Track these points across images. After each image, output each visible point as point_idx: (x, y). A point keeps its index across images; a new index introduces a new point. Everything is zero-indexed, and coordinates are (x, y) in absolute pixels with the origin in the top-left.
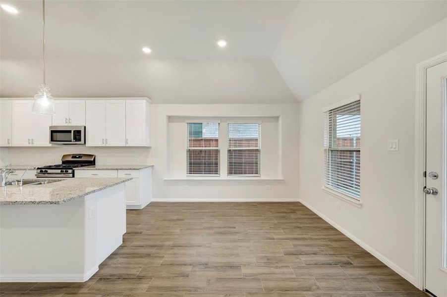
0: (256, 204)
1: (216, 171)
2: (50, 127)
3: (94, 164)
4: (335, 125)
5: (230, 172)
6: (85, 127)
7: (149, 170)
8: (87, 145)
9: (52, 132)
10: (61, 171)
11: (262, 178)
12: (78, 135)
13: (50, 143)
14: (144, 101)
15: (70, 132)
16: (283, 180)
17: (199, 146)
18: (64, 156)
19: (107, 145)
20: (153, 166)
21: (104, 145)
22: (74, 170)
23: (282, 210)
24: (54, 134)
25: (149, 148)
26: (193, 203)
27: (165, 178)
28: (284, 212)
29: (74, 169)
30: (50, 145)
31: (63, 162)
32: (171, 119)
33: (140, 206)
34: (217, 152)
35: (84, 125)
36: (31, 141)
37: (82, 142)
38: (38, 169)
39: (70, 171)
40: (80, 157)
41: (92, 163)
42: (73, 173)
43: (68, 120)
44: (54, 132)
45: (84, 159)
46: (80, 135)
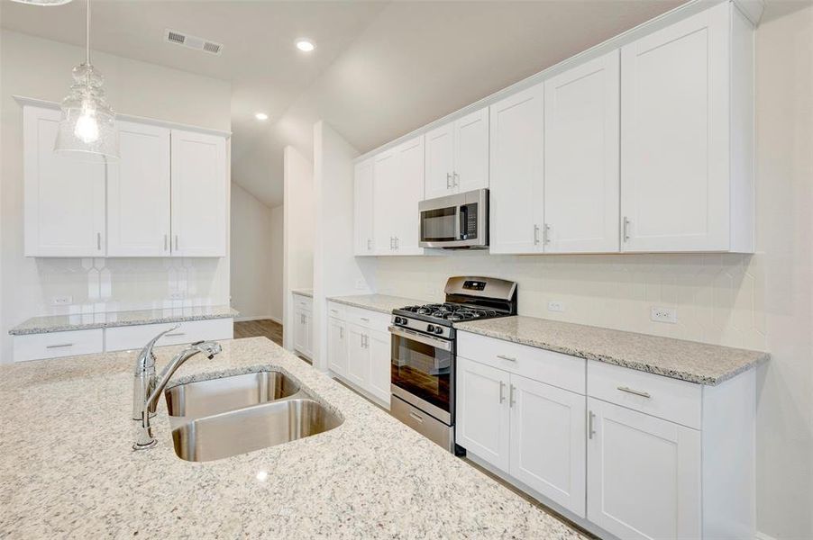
2: (421, 204)
3: (515, 313)
6: (488, 192)
8: (493, 249)
9: (424, 216)
10: (430, 329)
13: (420, 246)
15: (452, 211)
18: (452, 281)
21: (539, 250)
22: (456, 330)
24: (426, 221)
29: (456, 325)
30: (421, 251)
31: (449, 297)
35: (486, 187)
36: (394, 242)
37: (481, 241)
38: (395, 312)
39: (447, 332)
40: (481, 286)
41: (507, 308)
42: (454, 340)
43: (452, 178)
44: (426, 215)
45: (489, 292)
46: (475, 220)
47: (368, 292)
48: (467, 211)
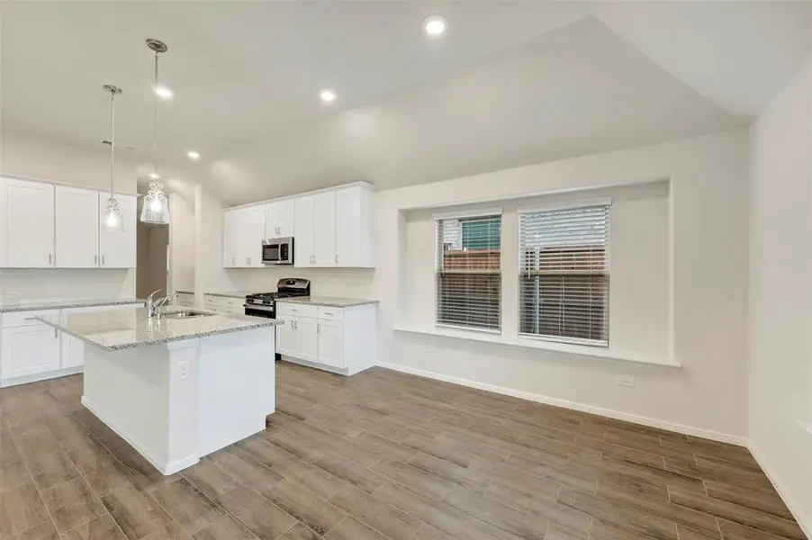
0: (576, 419)
1: (494, 322)
2: (263, 241)
3: (309, 294)
5: (527, 327)
6: (293, 239)
7: (371, 309)
8: (296, 264)
11: (613, 353)
12: (284, 251)
14: (359, 188)
15: (276, 246)
16: (680, 369)
17: (461, 267)
18: (282, 281)
19: (316, 266)
20: (378, 302)
21: (313, 266)
22: (276, 301)
23: (651, 460)
24: (265, 251)
25: (372, 270)
26: (438, 383)
27: (397, 328)
28: (648, 467)
30: (263, 265)
31: (279, 289)
32: (408, 215)
33: (346, 370)
34: (495, 278)
35: (293, 236)
36: (249, 260)
37: (290, 261)
38: (247, 297)
39: (272, 303)
40: (294, 283)
41: (305, 292)
42: (274, 306)
43: (278, 230)
44: (265, 247)
45: (297, 285)
46: (287, 251)
47: (235, 290)
48: (284, 247)
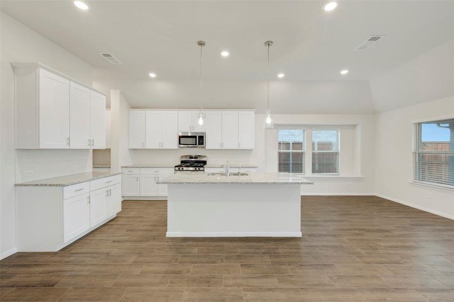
1: (301, 170)
4: (421, 131)
5: (314, 171)
9: (180, 137)
11: (341, 176)
12: (200, 140)
13: (177, 146)
16: (362, 178)
18: (184, 157)
21: (221, 148)
24: (181, 139)
25: (251, 150)
34: (302, 154)
36: (161, 144)
37: (205, 145)
40: (196, 158)
43: (192, 127)
46: (203, 140)
48: (200, 137)
